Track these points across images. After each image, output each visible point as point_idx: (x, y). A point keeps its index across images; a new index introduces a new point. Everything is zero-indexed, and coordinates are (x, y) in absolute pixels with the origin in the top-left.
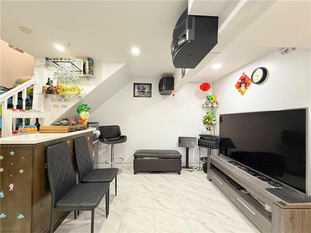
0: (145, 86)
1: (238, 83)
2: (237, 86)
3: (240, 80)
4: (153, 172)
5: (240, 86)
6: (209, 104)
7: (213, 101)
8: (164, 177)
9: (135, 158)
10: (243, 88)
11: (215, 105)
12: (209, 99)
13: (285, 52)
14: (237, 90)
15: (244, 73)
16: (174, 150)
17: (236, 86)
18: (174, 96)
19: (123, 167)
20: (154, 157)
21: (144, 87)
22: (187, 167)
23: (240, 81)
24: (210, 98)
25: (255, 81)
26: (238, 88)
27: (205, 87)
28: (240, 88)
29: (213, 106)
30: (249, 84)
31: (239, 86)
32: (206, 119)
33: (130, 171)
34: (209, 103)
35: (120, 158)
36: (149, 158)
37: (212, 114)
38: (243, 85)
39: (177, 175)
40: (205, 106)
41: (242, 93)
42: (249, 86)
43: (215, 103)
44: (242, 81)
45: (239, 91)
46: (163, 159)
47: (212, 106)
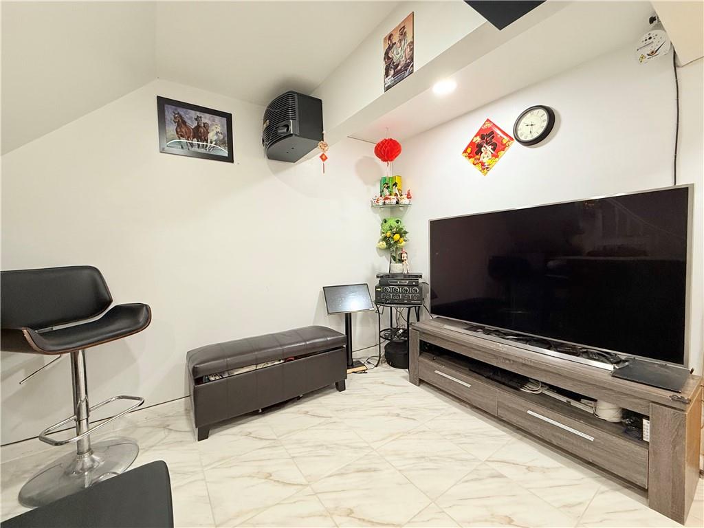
0: (206, 118)
1: (472, 144)
2: (469, 150)
3: (476, 136)
4: (267, 410)
5: (479, 152)
6: (391, 197)
7: (399, 190)
8: (307, 413)
9: (198, 381)
10: (486, 156)
11: (405, 201)
12: (387, 184)
13: (649, 55)
14: (468, 163)
15: (488, 120)
16: (312, 325)
17: (465, 151)
18: (324, 160)
19: (137, 427)
20: (267, 362)
21: (204, 120)
22: (350, 364)
23: (478, 139)
24: (390, 185)
25: (522, 138)
26: (470, 157)
27: (388, 150)
28: (478, 157)
29: (401, 202)
30: (504, 147)
31: (474, 151)
32: (394, 234)
33: (173, 435)
34: (390, 195)
35: (119, 398)
36: (253, 368)
37: (397, 222)
38: (488, 149)
39: (338, 393)
40: (381, 202)
41: (485, 168)
42: (503, 150)
43: (405, 196)
44: (482, 138)
45: (474, 164)
46: (296, 358)
47: (397, 203)
